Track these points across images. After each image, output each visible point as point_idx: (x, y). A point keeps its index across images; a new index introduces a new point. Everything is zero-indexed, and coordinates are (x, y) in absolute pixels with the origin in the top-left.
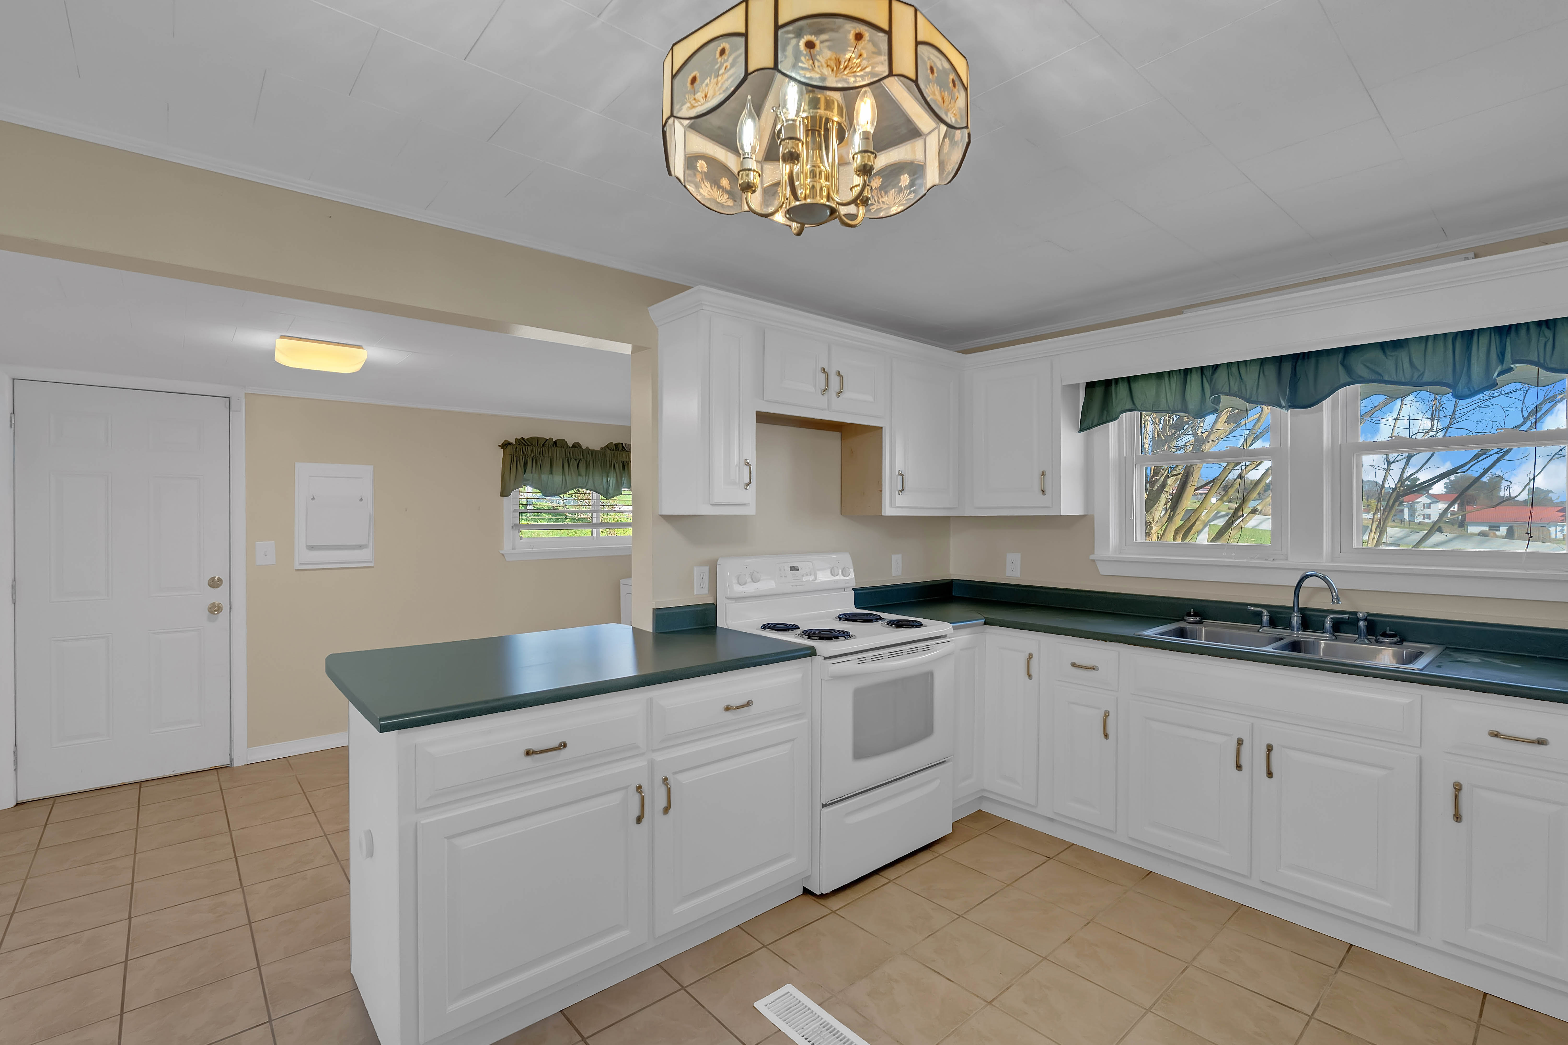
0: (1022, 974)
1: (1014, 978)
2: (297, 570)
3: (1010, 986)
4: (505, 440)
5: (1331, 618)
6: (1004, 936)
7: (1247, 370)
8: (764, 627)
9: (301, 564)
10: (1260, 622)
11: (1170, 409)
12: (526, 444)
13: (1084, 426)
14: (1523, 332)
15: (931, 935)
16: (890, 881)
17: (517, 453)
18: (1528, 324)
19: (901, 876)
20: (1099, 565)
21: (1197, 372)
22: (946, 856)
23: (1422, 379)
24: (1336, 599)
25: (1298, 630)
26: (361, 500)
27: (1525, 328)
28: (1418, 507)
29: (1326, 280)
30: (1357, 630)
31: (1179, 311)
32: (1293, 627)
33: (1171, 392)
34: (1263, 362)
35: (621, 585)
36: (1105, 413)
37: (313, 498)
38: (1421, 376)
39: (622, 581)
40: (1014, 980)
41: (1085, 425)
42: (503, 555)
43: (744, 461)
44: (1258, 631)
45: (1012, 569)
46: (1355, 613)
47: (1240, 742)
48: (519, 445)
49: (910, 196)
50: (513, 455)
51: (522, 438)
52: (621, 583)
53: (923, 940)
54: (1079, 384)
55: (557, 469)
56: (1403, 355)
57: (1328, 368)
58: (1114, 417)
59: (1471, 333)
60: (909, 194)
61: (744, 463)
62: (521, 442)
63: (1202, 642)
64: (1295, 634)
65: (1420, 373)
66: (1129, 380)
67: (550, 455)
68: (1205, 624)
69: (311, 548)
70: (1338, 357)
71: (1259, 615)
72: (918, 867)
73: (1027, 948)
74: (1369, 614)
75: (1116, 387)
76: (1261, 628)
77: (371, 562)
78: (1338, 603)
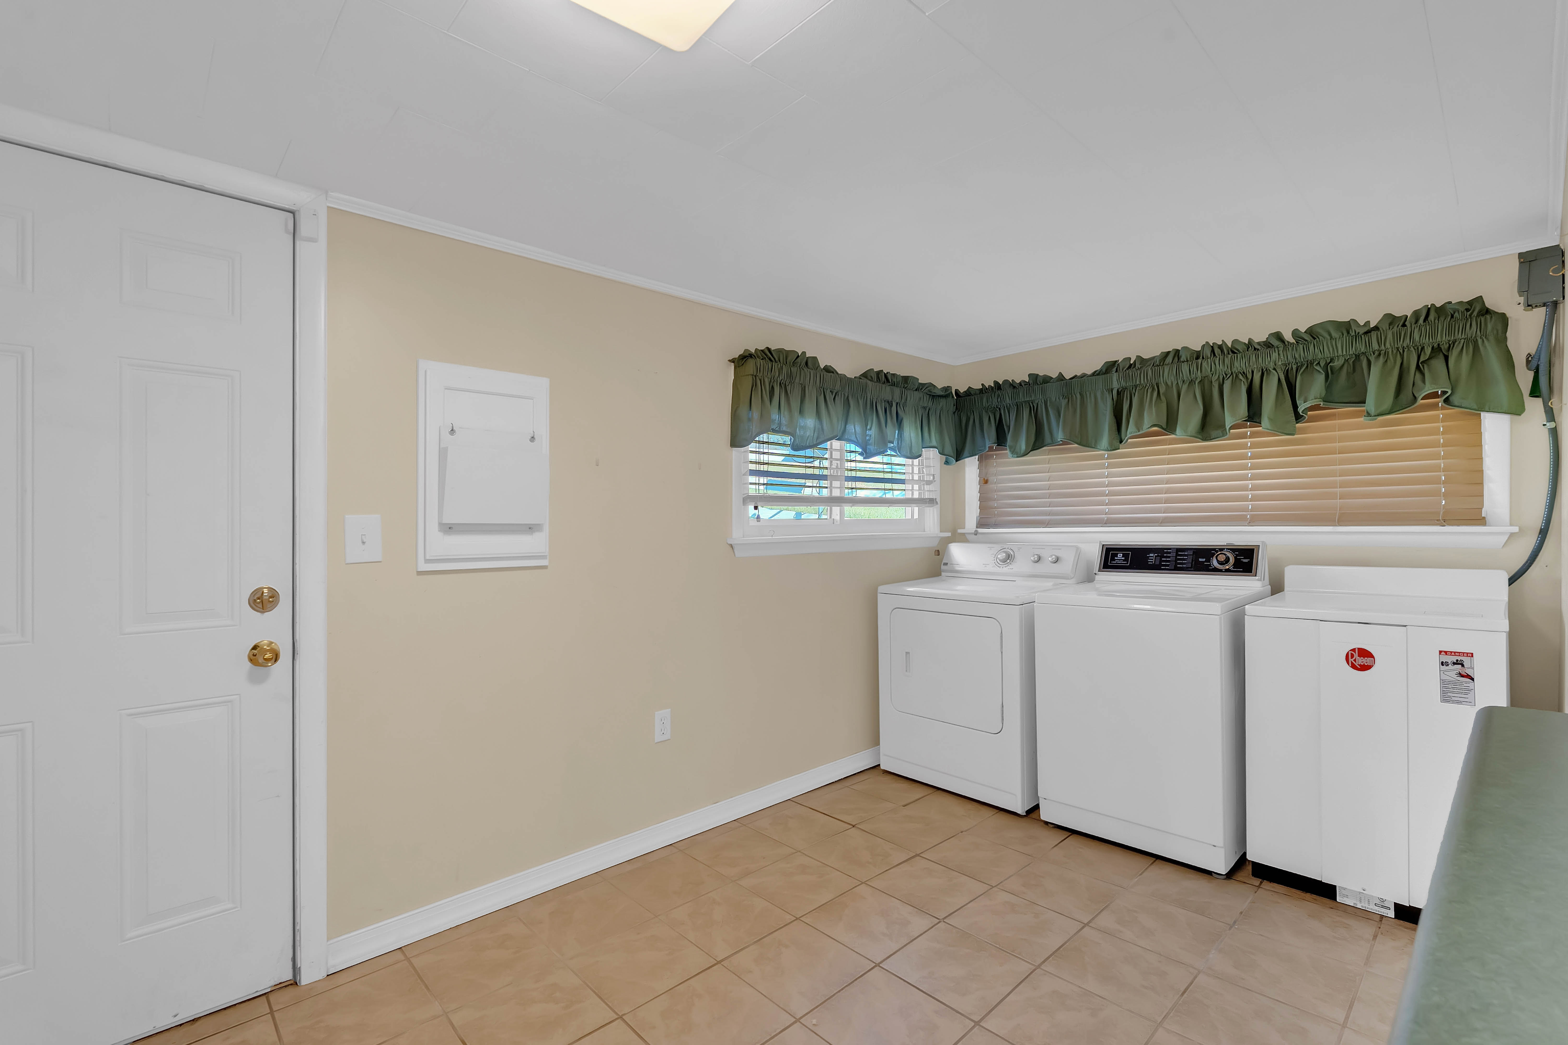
2: (420, 573)
4: (745, 350)
9: (427, 561)
12: (773, 359)
17: (761, 374)
26: (533, 439)
35: (879, 594)
37: (452, 431)
39: (881, 589)
42: (731, 546)
48: (762, 359)
50: (755, 376)
51: (768, 348)
52: (879, 591)
55: (810, 406)
62: (767, 355)
67: (801, 382)
69: (449, 529)
77: (543, 557)
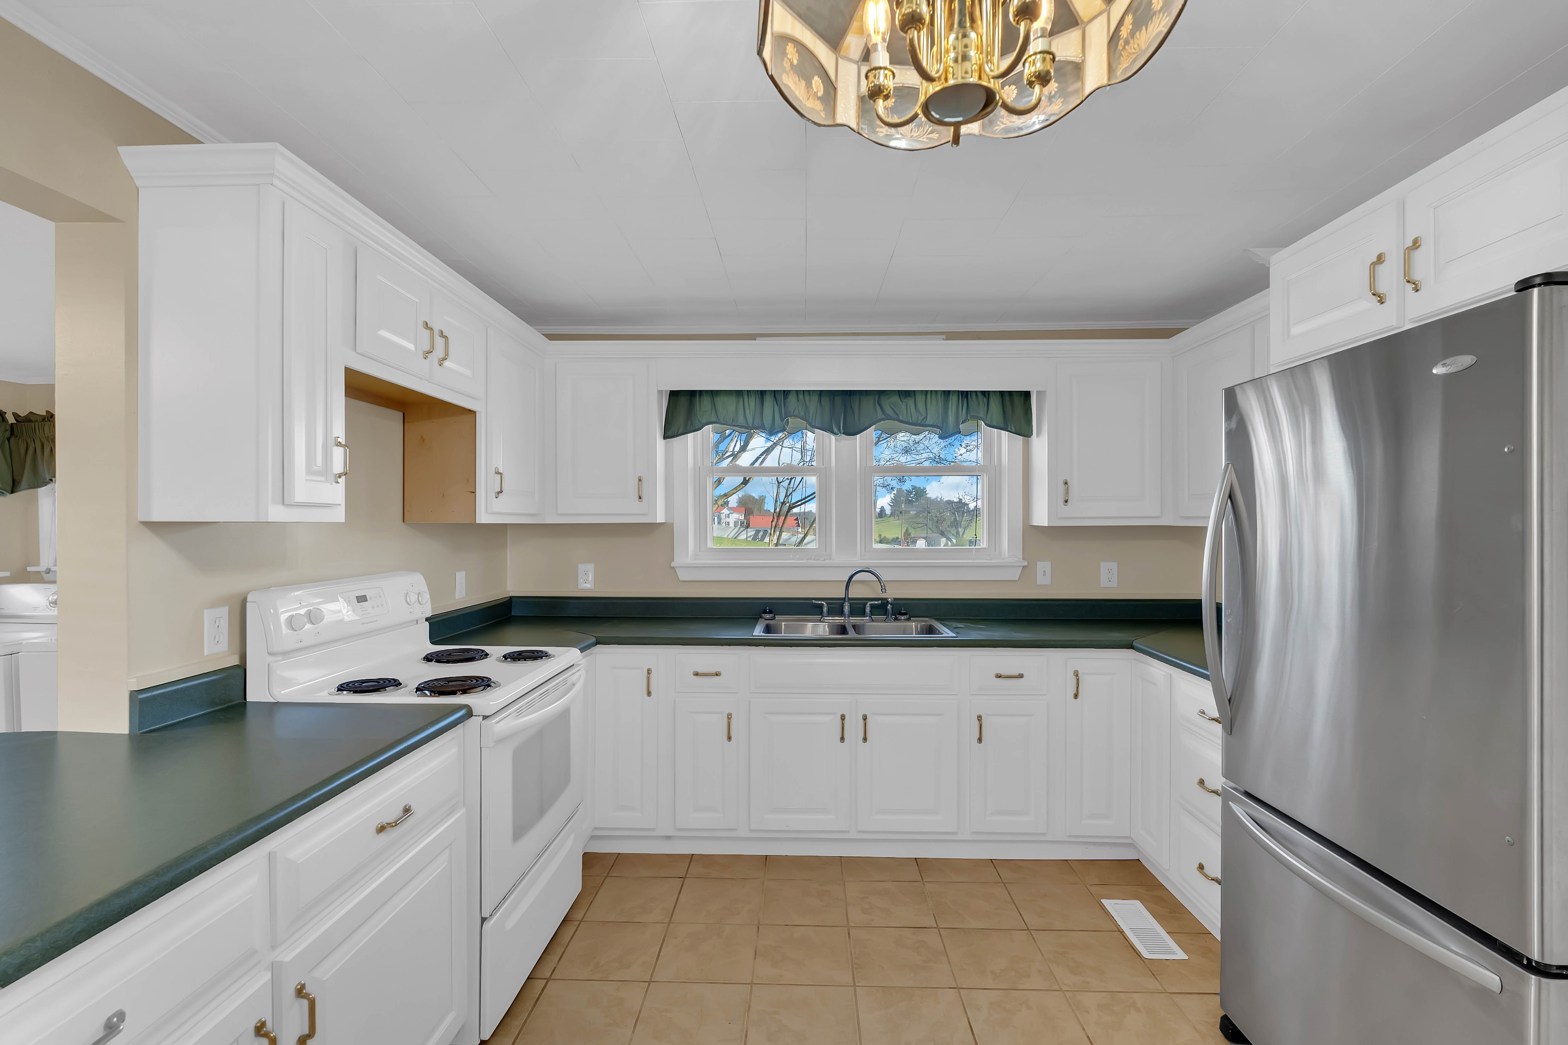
0: (747, 1013)
1: (744, 1021)
3: (747, 1032)
5: (870, 604)
6: (704, 981)
7: (810, 398)
8: (341, 688)
10: (821, 613)
11: (748, 424)
13: (667, 435)
14: (974, 396)
15: (637, 1020)
16: (548, 980)
18: (976, 392)
19: (555, 968)
20: (678, 571)
21: (771, 394)
22: (587, 920)
23: (925, 421)
24: (883, 589)
25: (849, 617)
27: (974, 394)
28: (723, 516)
29: (858, 335)
30: (885, 613)
31: (752, 337)
32: (845, 615)
33: (750, 411)
34: (821, 393)
36: (689, 422)
38: (925, 420)
40: (745, 1023)
41: (669, 433)
43: (334, 439)
44: (820, 620)
45: (586, 581)
46: (886, 599)
47: (843, 718)
49: (932, 135)
53: (633, 1032)
54: (662, 391)
56: (910, 401)
57: (868, 404)
58: (697, 428)
59: (949, 392)
60: (931, 132)
61: (333, 442)
63: (783, 635)
64: (847, 620)
65: (923, 418)
66: (714, 394)
68: (777, 619)
70: (875, 398)
71: (821, 606)
72: (567, 946)
73: (731, 982)
74: (895, 599)
75: (700, 398)
76: (822, 618)
78: (885, 592)
